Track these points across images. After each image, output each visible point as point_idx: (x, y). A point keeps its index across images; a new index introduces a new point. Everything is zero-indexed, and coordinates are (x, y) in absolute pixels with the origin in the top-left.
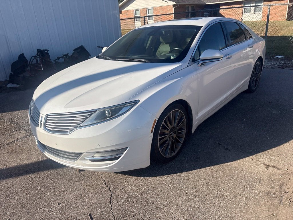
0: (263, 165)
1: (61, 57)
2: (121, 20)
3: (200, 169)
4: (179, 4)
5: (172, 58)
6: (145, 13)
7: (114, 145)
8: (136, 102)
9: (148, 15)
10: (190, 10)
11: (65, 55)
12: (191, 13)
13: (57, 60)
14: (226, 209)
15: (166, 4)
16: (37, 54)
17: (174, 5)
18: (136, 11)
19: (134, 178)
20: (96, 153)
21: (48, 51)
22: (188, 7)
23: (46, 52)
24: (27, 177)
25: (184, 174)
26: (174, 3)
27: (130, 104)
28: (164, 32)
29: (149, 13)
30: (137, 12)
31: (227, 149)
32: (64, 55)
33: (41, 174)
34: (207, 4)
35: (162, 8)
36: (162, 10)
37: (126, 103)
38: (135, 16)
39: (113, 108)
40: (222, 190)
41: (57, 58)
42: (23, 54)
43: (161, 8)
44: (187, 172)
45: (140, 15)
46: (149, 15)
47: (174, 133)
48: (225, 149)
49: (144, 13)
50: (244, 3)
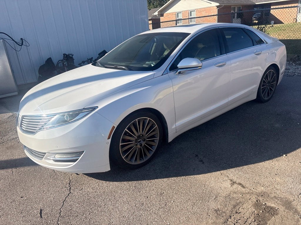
0: (229, 181)
1: (86, 61)
3: (163, 179)
4: (223, 4)
5: (152, 65)
6: (188, 15)
7: (70, 148)
9: (190, 17)
10: (236, 11)
11: (90, 59)
12: (237, 13)
13: (81, 63)
14: (164, 221)
15: (209, 5)
16: (64, 59)
17: (217, 7)
18: (178, 14)
20: (57, 154)
21: (73, 55)
22: (234, 8)
23: (71, 56)
24: (10, 170)
26: (218, 4)
29: (191, 16)
30: (179, 14)
31: (201, 161)
32: (89, 59)
33: (22, 169)
34: (256, 4)
35: (205, 9)
36: (205, 11)
38: (177, 18)
39: (71, 113)
41: (82, 62)
42: (50, 58)
43: (203, 9)
44: (148, 180)
45: (182, 18)
46: (191, 17)
47: (143, 141)
49: (186, 15)
50: (299, 3)
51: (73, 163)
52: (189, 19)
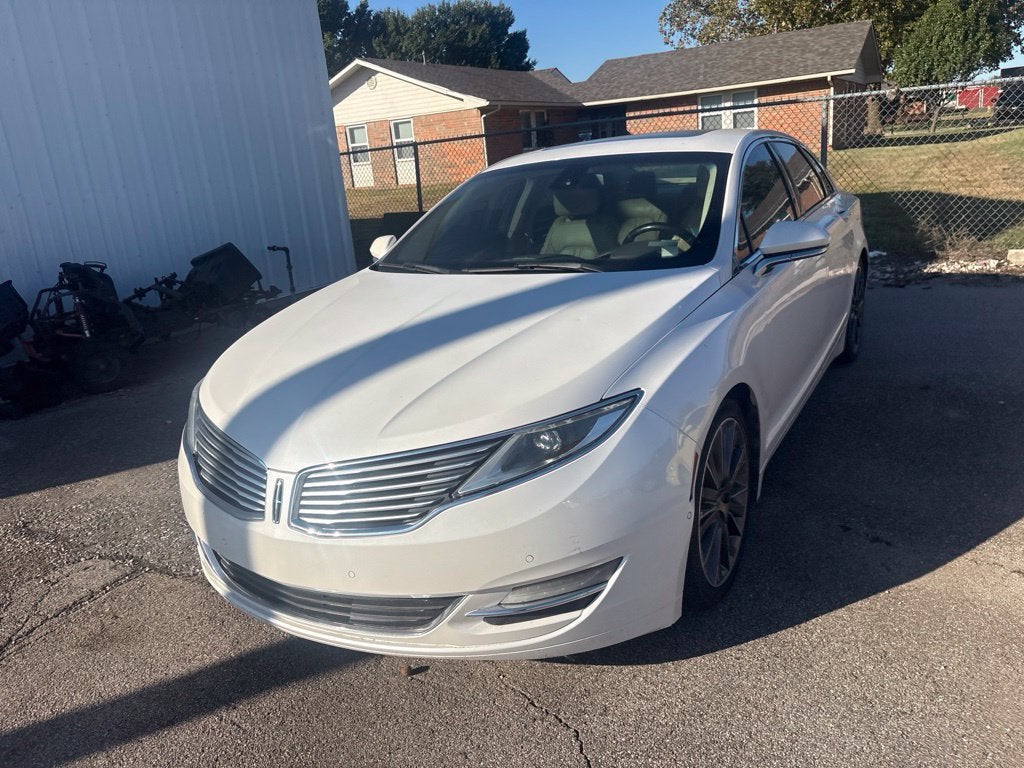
0: (1016, 575)
1: (149, 289)
2: (342, 154)
3: (832, 614)
4: (499, 104)
5: (665, 253)
6: (386, 135)
7: (581, 553)
8: (635, 396)
9: (395, 141)
10: (534, 125)
11: (166, 281)
12: (538, 133)
13: (134, 297)
14: (988, 727)
15: (455, 105)
16: (61, 279)
17: (482, 110)
18: (352, 131)
19: (626, 669)
20: (514, 589)
21: (103, 268)
22: (527, 117)
23: (98, 270)
25: (787, 634)
26: (484, 103)
27: (618, 405)
28: (600, 177)
29: (398, 137)
30: (355, 131)
32: (160, 279)
34: (586, 104)
35: (442, 117)
36: (443, 124)
37: (602, 400)
38: (351, 145)
39: (569, 422)
40: (943, 668)
41: (133, 293)
42: (10, 282)
43: (440, 118)
44: (792, 626)
45: (367, 144)
46: (398, 141)
47: (724, 502)
48: (872, 541)
49: (382, 136)
50: (700, 102)
51: (578, 612)
52: (392, 147)
